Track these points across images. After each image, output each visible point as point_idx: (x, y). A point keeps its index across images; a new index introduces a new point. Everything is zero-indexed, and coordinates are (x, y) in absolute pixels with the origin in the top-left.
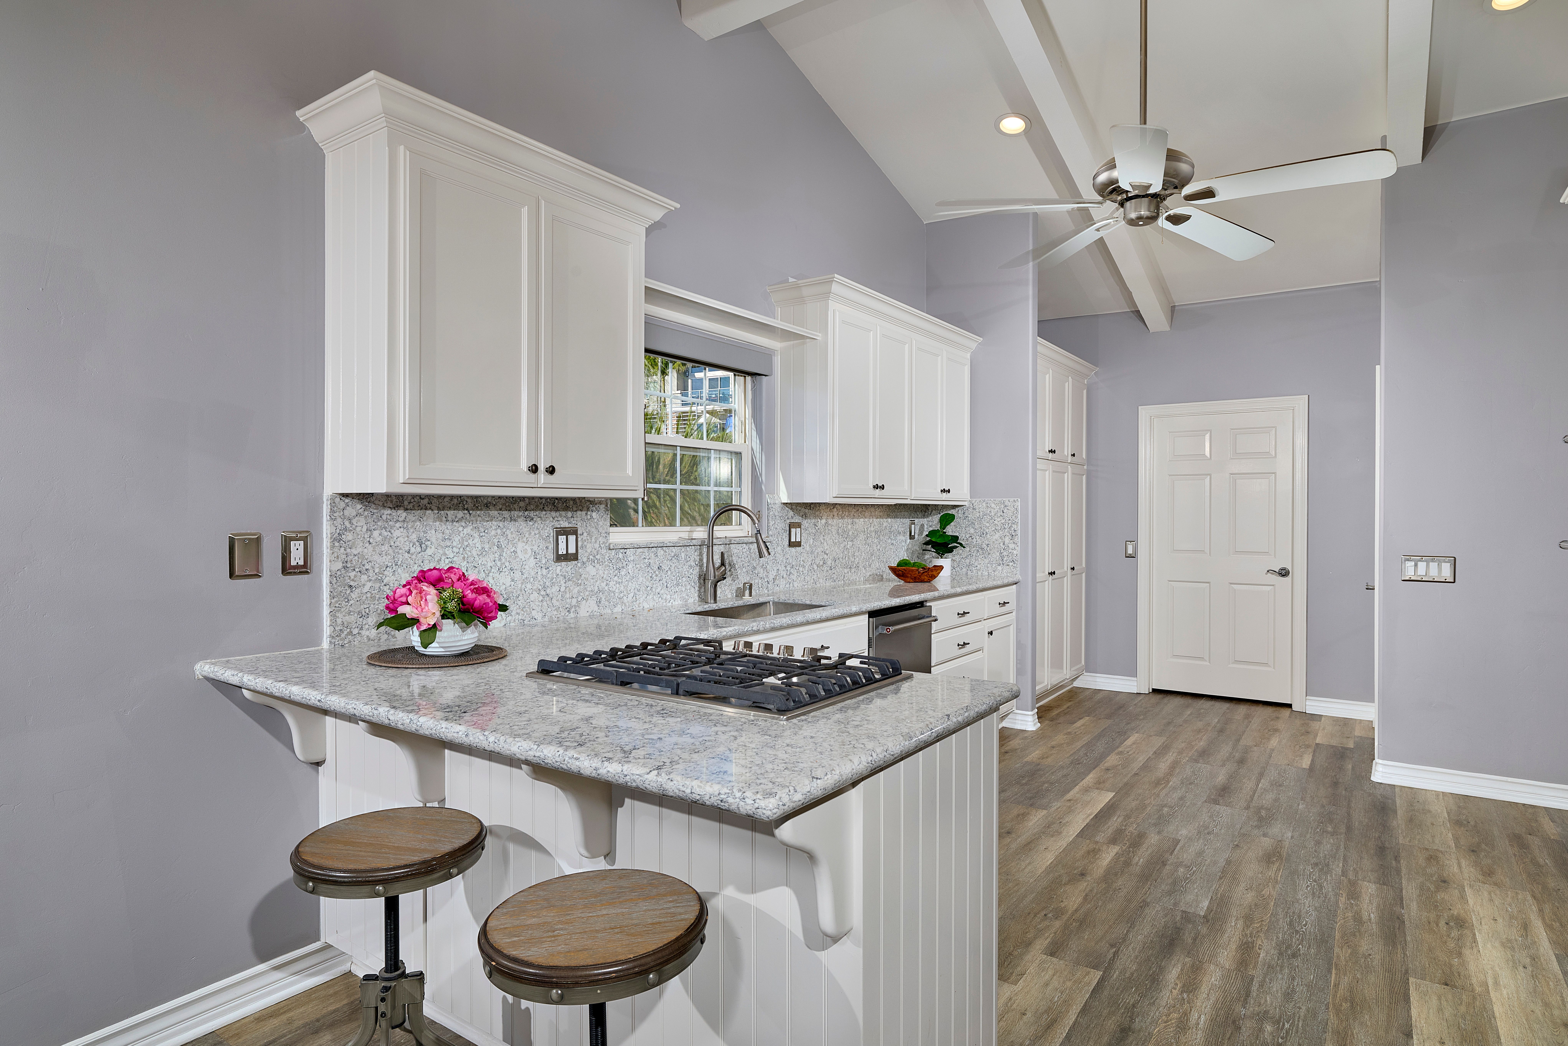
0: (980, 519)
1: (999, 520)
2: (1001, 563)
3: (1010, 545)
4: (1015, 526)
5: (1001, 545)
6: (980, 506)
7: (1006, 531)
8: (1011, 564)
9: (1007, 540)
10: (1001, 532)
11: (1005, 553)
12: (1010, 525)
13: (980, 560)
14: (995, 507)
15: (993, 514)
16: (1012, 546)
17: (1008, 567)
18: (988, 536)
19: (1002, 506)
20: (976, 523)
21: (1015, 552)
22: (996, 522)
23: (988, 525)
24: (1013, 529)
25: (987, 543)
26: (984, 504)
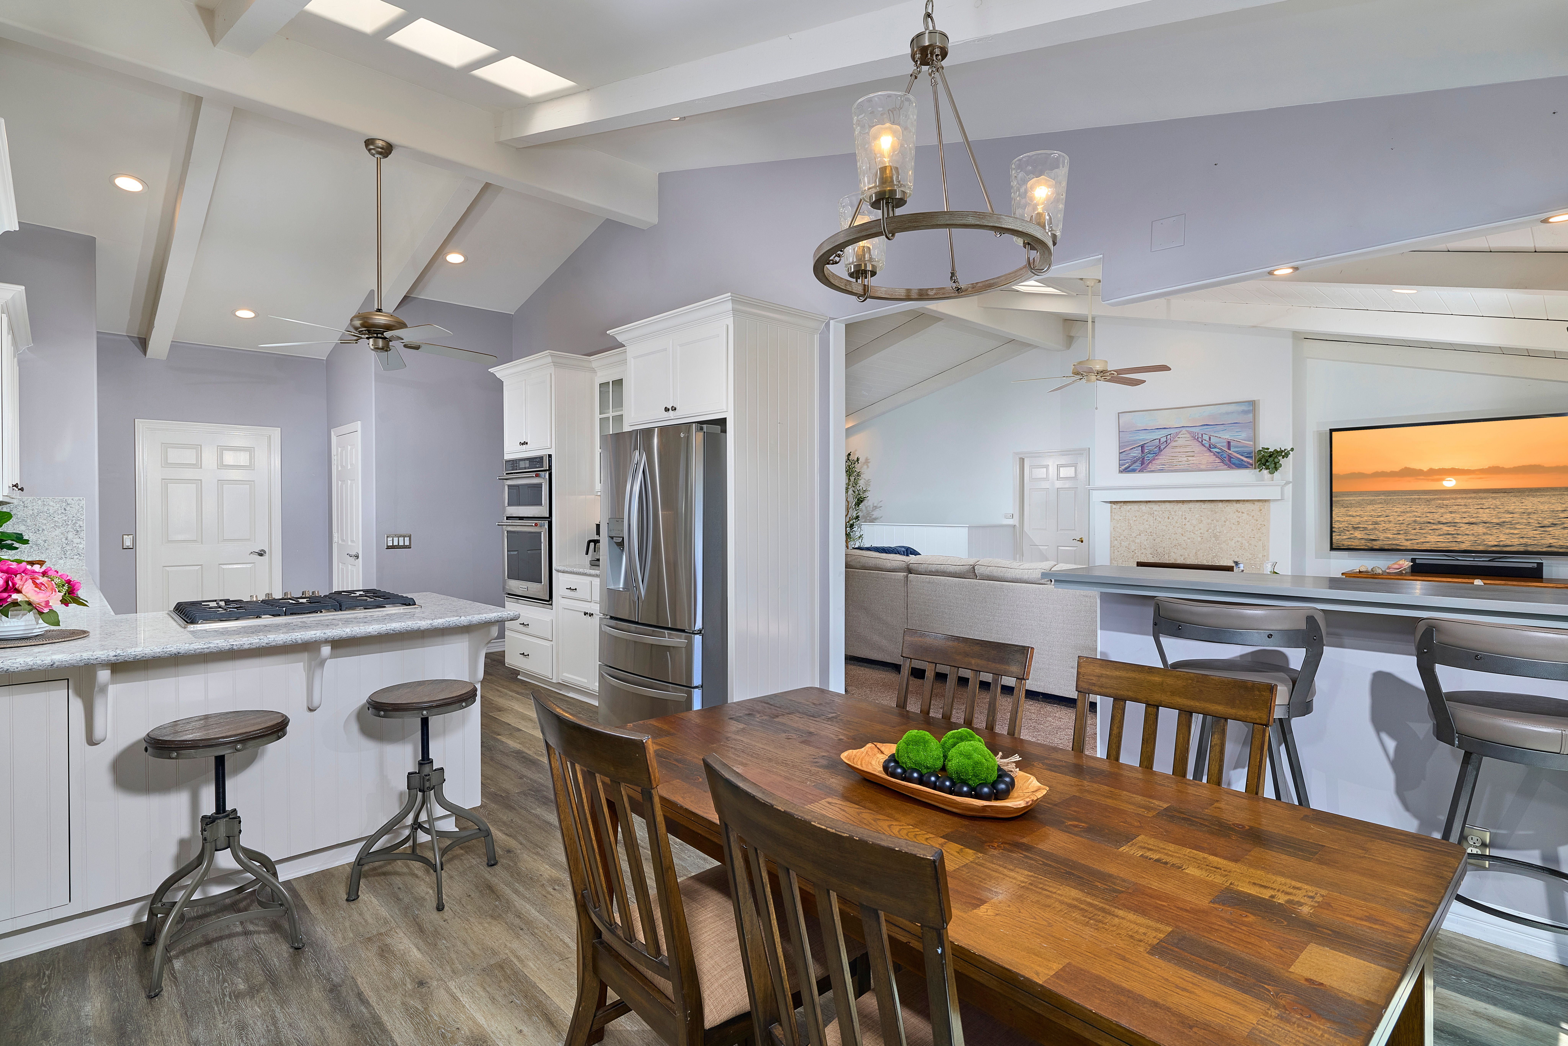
0: (34, 517)
1: (60, 517)
2: (63, 556)
3: (74, 540)
4: (80, 523)
5: (64, 540)
6: (34, 504)
7: (70, 527)
8: (76, 557)
9: (70, 536)
10: (63, 529)
11: (68, 548)
12: (74, 522)
13: (34, 555)
14: (55, 505)
15: (51, 511)
16: (77, 540)
17: (72, 560)
18: (46, 532)
19: (64, 504)
20: (29, 521)
21: (81, 546)
22: (55, 519)
23: (45, 522)
24: (77, 525)
25: (44, 539)
26: (40, 502)
